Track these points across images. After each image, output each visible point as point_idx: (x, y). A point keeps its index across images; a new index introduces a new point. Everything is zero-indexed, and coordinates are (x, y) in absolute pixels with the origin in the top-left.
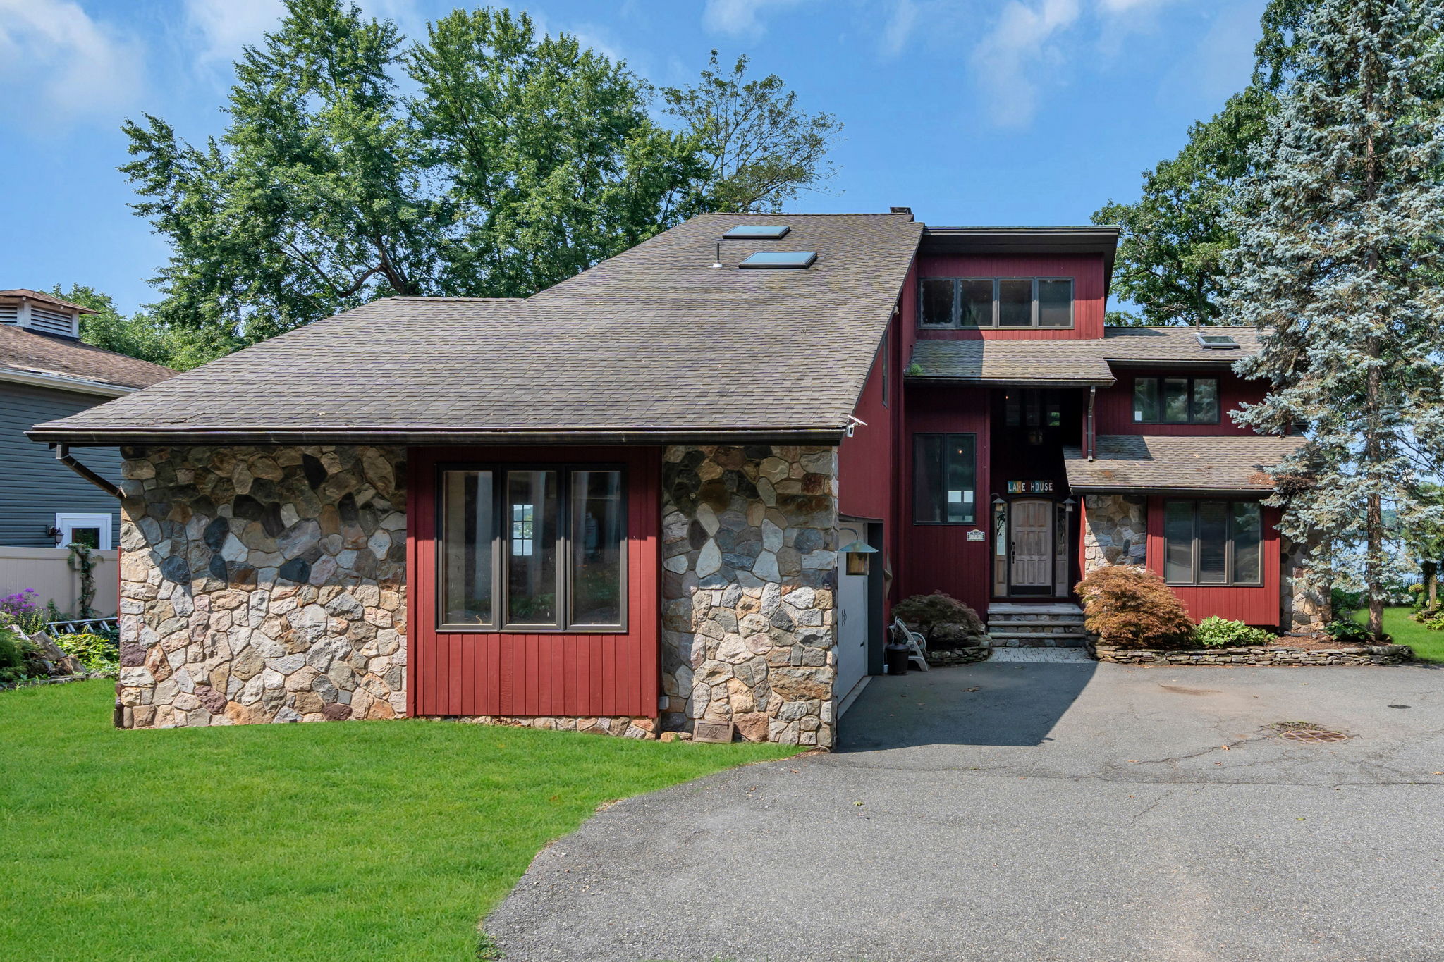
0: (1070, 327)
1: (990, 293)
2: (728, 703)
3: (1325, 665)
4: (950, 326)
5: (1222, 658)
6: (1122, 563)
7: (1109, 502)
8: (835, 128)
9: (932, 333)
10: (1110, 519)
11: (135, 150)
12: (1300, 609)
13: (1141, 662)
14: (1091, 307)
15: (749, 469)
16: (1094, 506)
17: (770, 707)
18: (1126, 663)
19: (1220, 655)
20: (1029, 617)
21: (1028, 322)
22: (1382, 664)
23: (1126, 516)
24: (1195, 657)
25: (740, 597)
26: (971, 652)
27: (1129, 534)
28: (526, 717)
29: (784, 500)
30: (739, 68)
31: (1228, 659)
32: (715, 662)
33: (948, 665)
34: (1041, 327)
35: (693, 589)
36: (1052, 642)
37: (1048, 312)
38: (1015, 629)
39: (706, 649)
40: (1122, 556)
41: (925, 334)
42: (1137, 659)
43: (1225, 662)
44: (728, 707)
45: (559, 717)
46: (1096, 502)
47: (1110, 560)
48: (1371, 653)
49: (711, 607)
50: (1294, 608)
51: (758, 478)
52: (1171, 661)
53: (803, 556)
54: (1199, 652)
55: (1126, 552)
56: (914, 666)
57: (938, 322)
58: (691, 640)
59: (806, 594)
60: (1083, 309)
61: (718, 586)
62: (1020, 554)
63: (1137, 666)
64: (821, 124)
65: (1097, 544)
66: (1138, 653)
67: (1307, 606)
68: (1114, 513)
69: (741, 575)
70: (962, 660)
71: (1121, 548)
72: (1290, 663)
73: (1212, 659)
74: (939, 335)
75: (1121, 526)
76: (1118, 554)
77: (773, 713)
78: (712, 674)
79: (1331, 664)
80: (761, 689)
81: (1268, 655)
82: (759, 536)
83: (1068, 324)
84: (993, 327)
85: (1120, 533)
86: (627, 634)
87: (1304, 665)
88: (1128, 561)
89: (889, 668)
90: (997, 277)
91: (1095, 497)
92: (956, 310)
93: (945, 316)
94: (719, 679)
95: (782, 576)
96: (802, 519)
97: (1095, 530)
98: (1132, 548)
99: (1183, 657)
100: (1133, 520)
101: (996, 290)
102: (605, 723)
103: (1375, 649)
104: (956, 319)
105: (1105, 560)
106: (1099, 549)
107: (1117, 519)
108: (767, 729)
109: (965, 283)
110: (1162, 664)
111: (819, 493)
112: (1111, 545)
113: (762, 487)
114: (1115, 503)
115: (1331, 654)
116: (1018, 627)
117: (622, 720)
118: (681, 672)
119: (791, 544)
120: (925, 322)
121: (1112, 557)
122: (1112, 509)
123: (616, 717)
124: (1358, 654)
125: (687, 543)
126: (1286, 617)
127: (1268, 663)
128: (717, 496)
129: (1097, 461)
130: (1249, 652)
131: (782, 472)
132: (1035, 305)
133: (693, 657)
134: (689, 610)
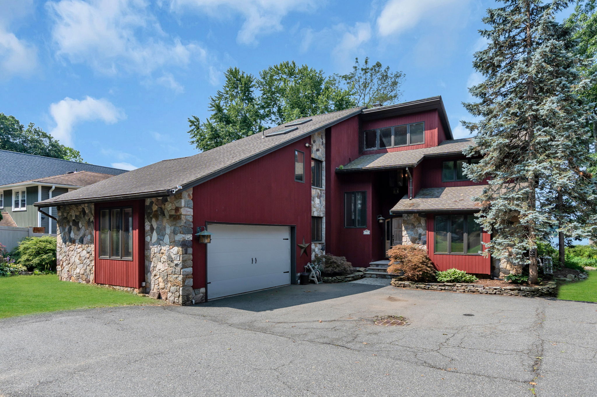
0: (423, 143)
1: (391, 133)
2: (159, 286)
3: (492, 294)
4: (375, 149)
5: (440, 287)
6: (418, 244)
7: (412, 217)
8: (402, 77)
9: (368, 152)
10: (413, 224)
11: (191, 126)
12: (504, 267)
13: (404, 287)
14: (432, 133)
15: (163, 206)
16: (406, 219)
17: (168, 288)
18: (398, 286)
19: (440, 286)
20: (385, 266)
21: (405, 143)
22: (525, 296)
23: (420, 223)
24: (428, 286)
25: (161, 250)
26: (340, 278)
27: (421, 231)
28: (114, 286)
29: (171, 216)
30: (366, 62)
31: (443, 288)
32: (156, 272)
33: (330, 283)
34: (411, 144)
35: (151, 247)
36: (389, 277)
37: (414, 137)
38: (377, 271)
39: (154, 267)
40: (418, 240)
41: (366, 153)
42: (403, 285)
43: (442, 289)
44: (159, 287)
45: (121, 286)
46: (407, 217)
47: (412, 242)
48: (520, 290)
49: (155, 253)
50: (501, 266)
51: (165, 209)
52: (417, 287)
53: (175, 236)
54: (430, 284)
55: (420, 239)
56: (313, 282)
57: (371, 148)
58: (151, 264)
59: (176, 249)
60: (429, 134)
61: (156, 246)
62: (396, 240)
63: (402, 288)
64: (397, 76)
65: (407, 235)
66: (403, 282)
67: (508, 265)
68: (414, 222)
69: (161, 242)
70: (336, 281)
71: (417, 237)
72: (474, 292)
73: (436, 287)
74: (371, 153)
75: (418, 227)
76: (416, 240)
77: (168, 290)
78: (155, 275)
79: (495, 294)
80: (166, 281)
81: (463, 287)
82: (165, 229)
83: (422, 141)
84: (392, 147)
85: (417, 231)
86: (133, 261)
87: (481, 293)
88: (421, 243)
89: (300, 282)
90: (392, 126)
91: (406, 215)
92: (378, 142)
93: (374, 145)
94: (157, 277)
95: (170, 243)
96: (174, 223)
97: (406, 229)
98: (422, 237)
99: (422, 286)
100: (423, 225)
101: (393, 132)
102: (129, 289)
103: (522, 288)
104: (378, 145)
105: (411, 242)
106: (408, 237)
107: (415, 224)
108: (167, 295)
109: (381, 130)
110: (413, 288)
111: (178, 214)
112: (413, 236)
113: (166, 212)
114: (415, 217)
115: (496, 289)
116: (378, 270)
117: (133, 289)
118: (149, 274)
119: (172, 232)
120: (366, 148)
121: (414, 241)
122: (414, 220)
123: (131, 288)
124: (511, 290)
125: (150, 231)
126: (496, 271)
127: (462, 291)
128: (156, 217)
129: (413, 199)
130: (454, 286)
131: (170, 207)
132: (408, 135)
133: (151, 270)
134: (150, 254)
